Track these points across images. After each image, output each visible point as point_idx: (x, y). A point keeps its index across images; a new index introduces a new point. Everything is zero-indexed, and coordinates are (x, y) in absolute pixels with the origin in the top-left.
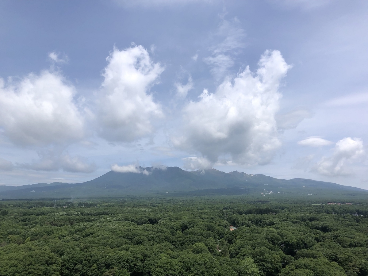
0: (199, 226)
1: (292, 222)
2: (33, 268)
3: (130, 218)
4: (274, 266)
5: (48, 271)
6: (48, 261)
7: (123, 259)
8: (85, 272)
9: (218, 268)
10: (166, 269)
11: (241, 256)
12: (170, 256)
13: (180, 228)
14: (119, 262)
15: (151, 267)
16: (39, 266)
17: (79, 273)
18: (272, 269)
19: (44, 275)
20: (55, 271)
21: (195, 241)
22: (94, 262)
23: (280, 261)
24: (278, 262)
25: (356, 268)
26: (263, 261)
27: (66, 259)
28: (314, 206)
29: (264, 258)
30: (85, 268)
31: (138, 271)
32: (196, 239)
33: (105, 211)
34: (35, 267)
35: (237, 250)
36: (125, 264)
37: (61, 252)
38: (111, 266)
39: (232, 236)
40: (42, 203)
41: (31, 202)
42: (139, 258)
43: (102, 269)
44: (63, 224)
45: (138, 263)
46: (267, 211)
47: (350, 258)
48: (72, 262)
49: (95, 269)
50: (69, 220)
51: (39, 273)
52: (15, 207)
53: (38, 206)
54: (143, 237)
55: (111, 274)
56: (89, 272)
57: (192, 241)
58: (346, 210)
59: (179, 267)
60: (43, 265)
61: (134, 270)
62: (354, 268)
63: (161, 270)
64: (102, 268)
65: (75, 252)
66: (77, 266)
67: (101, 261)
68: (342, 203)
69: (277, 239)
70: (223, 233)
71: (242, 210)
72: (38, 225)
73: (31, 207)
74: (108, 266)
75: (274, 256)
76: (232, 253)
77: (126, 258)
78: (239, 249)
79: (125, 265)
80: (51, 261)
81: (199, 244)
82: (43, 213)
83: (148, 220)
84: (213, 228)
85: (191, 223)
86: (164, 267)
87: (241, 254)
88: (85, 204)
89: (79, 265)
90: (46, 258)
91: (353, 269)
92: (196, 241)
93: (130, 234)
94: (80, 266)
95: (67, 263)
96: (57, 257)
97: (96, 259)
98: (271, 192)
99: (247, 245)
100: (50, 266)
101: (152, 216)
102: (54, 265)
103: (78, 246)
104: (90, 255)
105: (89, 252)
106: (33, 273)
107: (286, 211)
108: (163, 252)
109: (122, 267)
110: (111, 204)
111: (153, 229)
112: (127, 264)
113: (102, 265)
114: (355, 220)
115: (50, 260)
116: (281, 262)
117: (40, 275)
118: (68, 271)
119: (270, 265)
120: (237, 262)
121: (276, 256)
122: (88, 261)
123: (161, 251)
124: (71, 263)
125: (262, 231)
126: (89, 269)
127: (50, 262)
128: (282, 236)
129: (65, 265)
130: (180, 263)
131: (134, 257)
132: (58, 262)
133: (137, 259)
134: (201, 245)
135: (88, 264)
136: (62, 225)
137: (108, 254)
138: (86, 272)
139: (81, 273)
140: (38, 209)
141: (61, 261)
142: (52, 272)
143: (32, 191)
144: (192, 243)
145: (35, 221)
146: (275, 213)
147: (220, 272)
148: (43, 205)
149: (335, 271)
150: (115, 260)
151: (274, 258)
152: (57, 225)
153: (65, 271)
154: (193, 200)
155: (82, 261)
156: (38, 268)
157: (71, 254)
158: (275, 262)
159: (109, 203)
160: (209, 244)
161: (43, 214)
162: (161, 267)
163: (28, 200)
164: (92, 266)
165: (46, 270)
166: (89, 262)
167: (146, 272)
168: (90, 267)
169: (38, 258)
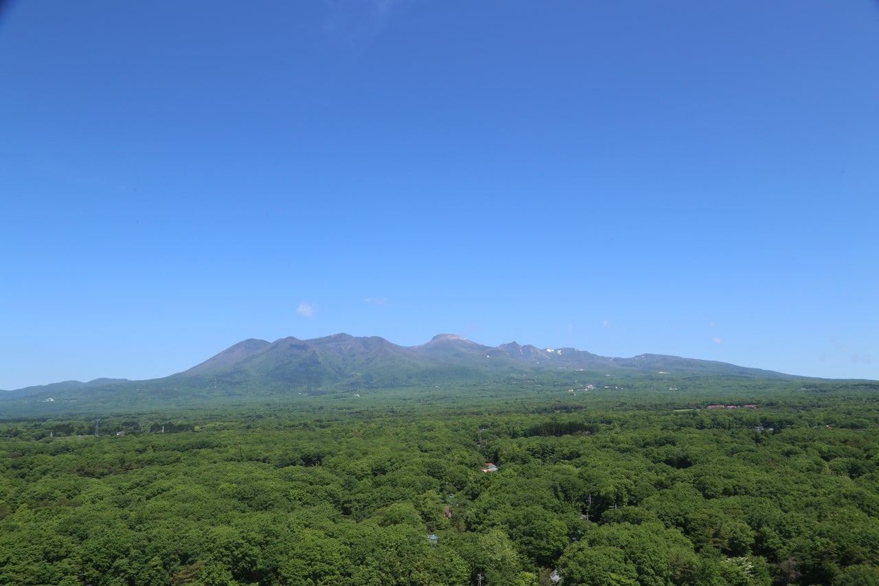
0: (410, 467)
1: (619, 449)
2: (14, 571)
3: (260, 453)
4: (552, 544)
5: (48, 574)
6: (49, 553)
7: (218, 543)
8: (134, 572)
9: (424, 554)
10: (312, 560)
11: (488, 526)
12: (326, 532)
13: (369, 472)
14: (208, 550)
15: (279, 557)
16: (28, 564)
17: (122, 577)
18: (549, 549)
19: (40, 584)
20: (66, 574)
21: (392, 499)
22: (157, 550)
23: (565, 532)
24: (560, 534)
25: (719, 540)
26: (531, 534)
27: (92, 548)
28: (676, 414)
29: (533, 528)
30: (135, 565)
31: (252, 567)
32: (394, 495)
33: (207, 439)
34: (17, 568)
35: (481, 515)
36: (222, 553)
37: (82, 532)
38: (190, 559)
39: (481, 484)
40: (68, 426)
41: (43, 424)
42: (253, 539)
43: (172, 566)
44: (106, 471)
45: (251, 550)
46: (572, 429)
47: (713, 520)
48: (106, 553)
49: (156, 566)
50: (122, 461)
51: (27, 581)
52: (7, 436)
53: (58, 433)
54: (277, 494)
55: (189, 575)
56: (143, 572)
57: (385, 499)
58: (740, 420)
59: (341, 554)
60: (37, 561)
61: (242, 564)
62: (716, 539)
63: (300, 562)
64: (172, 563)
65: (113, 532)
66: (118, 562)
67: (170, 548)
68: (737, 405)
69: (574, 487)
70: (464, 479)
71: (517, 428)
72: (47, 477)
73: (43, 436)
74: (185, 559)
75: (555, 522)
76: (470, 522)
77: (223, 541)
78: (485, 512)
79: (223, 556)
80: (58, 552)
81: (399, 505)
82: (66, 449)
83: (301, 458)
84: (443, 470)
85: (394, 460)
86: (308, 556)
87: (488, 522)
88: (165, 425)
89: (122, 558)
90: (45, 546)
91: (715, 542)
92: (394, 500)
93: (247, 490)
94: (126, 561)
95: (96, 555)
96: (73, 543)
97: (159, 545)
98: (590, 386)
99: (504, 503)
100: (55, 563)
101: (311, 448)
102: (64, 560)
103: (125, 517)
104: (147, 537)
105: (145, 530)
106: (13, 580)
107: (614, 427)
108: (311, 525)
109: (215, 560)
110: (226, 424)
111: (304, 477)
112: (228, 553)
113: (172, 556)
114: (753, 439)
115: (53, 551)
116: (568, 535)
117: (30, 583)
118: (98, 572)
119: (543, 543)
120: (474, 541)
121: (558, 522)
122: (142, 549)
123: (307, 523)
124: (105, 555)
125: (546, 472)
126: (143, 567)
127: (55, 555)
128: (589, 480)
129: (91, 561)
130: (343, 546)
131: (243, 538)
132: (74, 554)
133: (249, 542)
134: (405, 507)
135: (141, 556)
136: (103, 474)
137: (187, 534)
138: (138, 573)
139: (127, 576)
140: (58, 439)
141: (82, 552)
142: (59, 575)
143: (47, 400)
144: (385, 504)
145: (43, 466)
146: (588, 432)
147: (427, 561)
148: (68, 430)
149: (669, 547)
150: (201, 544)
151: (554, 527)
152: (92, 475)
153: (91, 572)
154: (415, 410)
155: (128, 550)
156: (26, 570)
157: (105, 537)
158: (555, 535)
159: (222, 421)
160: (423, 504)
161: (68, 450)
162: (300, 557)
163: (39, 420)
164: (149, 560)
165: (44, 571)
166: (143, 552)
167: (268, 569)
168: (146, 562)
169: (25, 547)
